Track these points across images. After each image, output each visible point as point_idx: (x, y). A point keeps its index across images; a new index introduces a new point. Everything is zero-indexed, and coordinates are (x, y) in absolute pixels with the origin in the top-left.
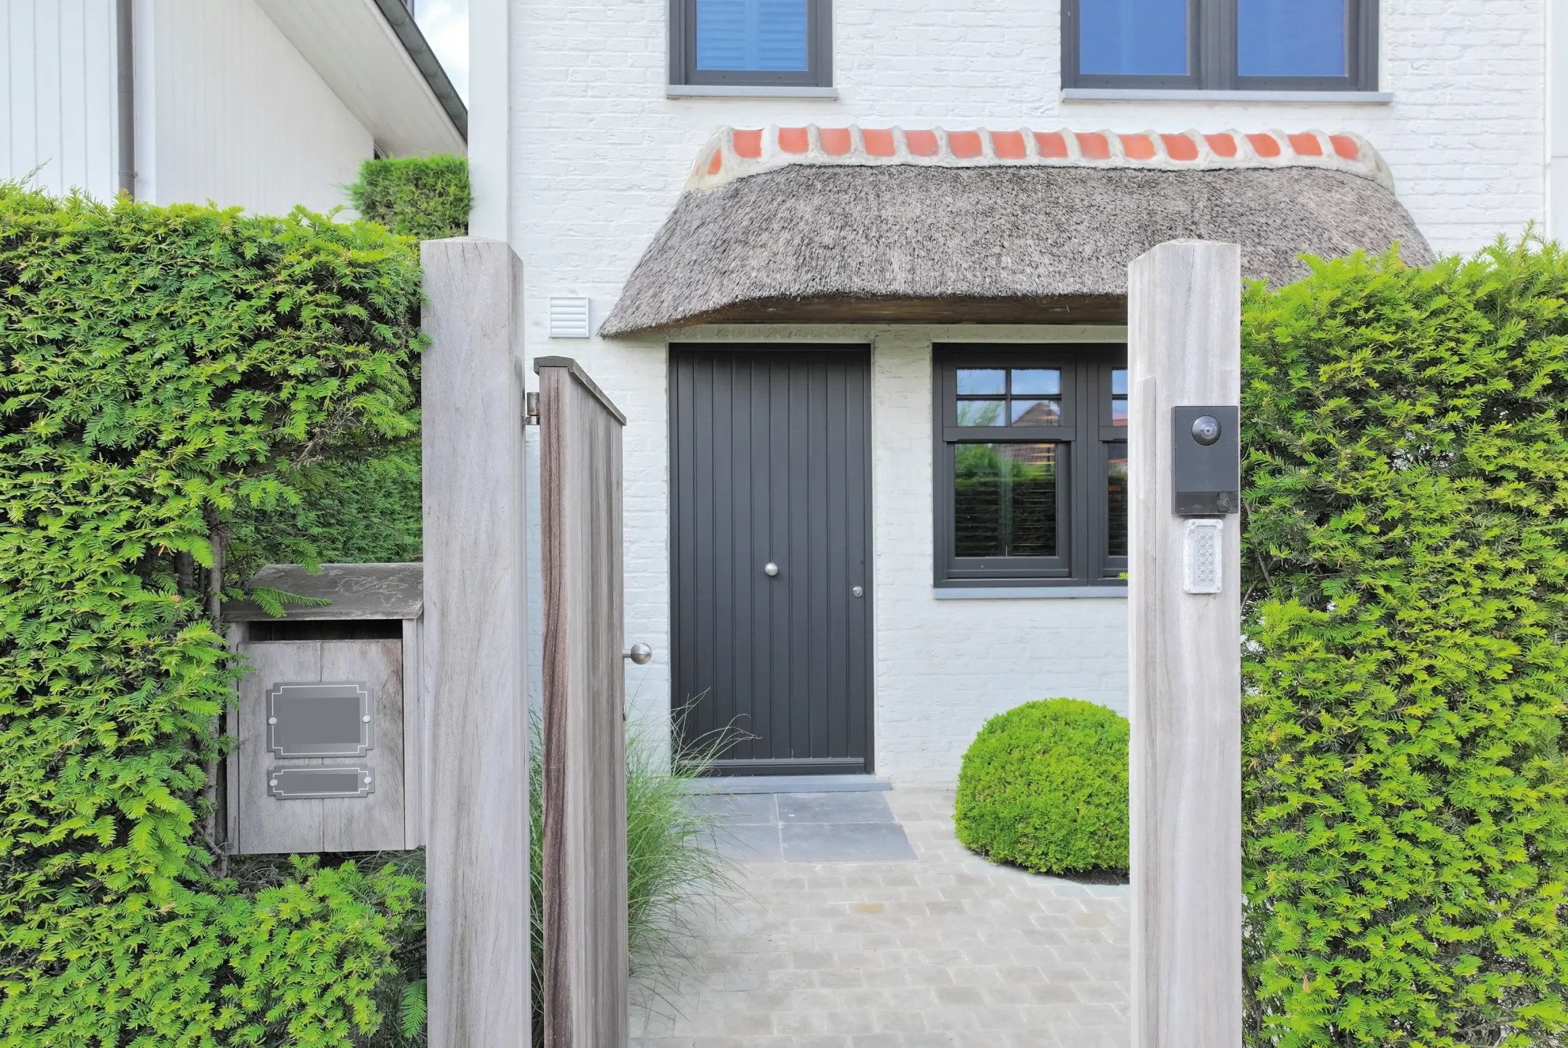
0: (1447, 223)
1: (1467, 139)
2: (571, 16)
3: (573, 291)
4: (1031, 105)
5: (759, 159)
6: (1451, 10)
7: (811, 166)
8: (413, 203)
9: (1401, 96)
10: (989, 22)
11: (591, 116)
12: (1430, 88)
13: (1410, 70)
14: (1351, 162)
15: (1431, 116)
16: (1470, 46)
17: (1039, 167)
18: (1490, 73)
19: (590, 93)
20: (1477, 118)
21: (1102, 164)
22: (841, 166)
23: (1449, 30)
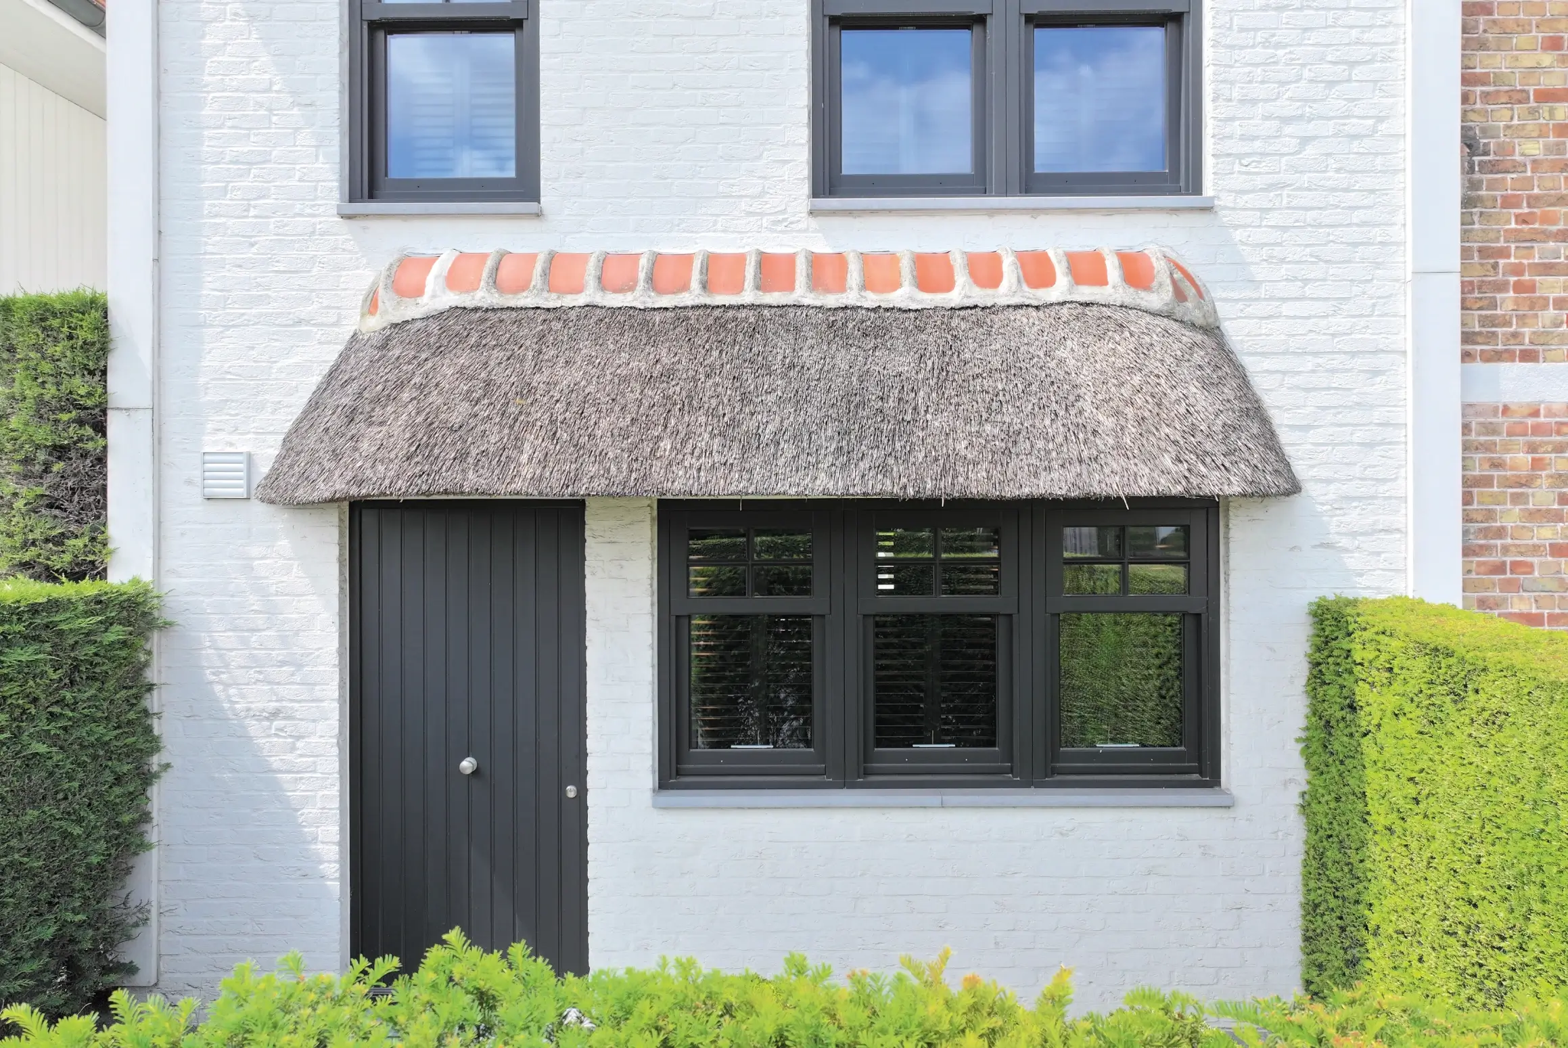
0: (1284, 353)
1: (1308, 250)
2: (229, 123)
3: (231, 444)
4: (773, 218)
5: (419, 300)
6: (1289, 94)
7: (476, 309)
8: (38, 348)
9: (1225, 200)
10: (722, 120)
11: (253, 240)
12: (1262, 190)
13: (1237, 168)
14: (1143, 294)
15: (1264, 223)
16: (1315, 138)
17: (752, 307)
18: (1338, 170)
19: (252, 212)
20: (1320, 226)
21: (832, 301)
22: (512, 309)
23: (1287, 120)
